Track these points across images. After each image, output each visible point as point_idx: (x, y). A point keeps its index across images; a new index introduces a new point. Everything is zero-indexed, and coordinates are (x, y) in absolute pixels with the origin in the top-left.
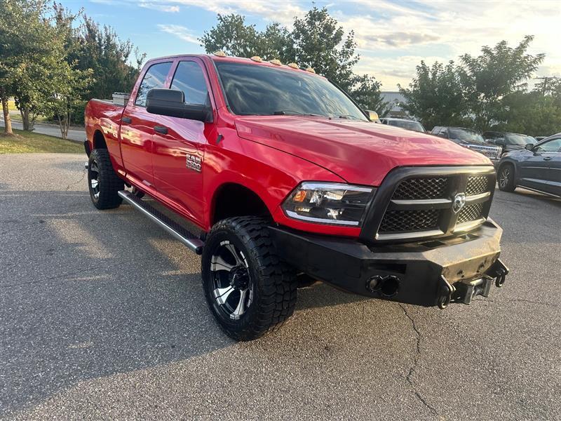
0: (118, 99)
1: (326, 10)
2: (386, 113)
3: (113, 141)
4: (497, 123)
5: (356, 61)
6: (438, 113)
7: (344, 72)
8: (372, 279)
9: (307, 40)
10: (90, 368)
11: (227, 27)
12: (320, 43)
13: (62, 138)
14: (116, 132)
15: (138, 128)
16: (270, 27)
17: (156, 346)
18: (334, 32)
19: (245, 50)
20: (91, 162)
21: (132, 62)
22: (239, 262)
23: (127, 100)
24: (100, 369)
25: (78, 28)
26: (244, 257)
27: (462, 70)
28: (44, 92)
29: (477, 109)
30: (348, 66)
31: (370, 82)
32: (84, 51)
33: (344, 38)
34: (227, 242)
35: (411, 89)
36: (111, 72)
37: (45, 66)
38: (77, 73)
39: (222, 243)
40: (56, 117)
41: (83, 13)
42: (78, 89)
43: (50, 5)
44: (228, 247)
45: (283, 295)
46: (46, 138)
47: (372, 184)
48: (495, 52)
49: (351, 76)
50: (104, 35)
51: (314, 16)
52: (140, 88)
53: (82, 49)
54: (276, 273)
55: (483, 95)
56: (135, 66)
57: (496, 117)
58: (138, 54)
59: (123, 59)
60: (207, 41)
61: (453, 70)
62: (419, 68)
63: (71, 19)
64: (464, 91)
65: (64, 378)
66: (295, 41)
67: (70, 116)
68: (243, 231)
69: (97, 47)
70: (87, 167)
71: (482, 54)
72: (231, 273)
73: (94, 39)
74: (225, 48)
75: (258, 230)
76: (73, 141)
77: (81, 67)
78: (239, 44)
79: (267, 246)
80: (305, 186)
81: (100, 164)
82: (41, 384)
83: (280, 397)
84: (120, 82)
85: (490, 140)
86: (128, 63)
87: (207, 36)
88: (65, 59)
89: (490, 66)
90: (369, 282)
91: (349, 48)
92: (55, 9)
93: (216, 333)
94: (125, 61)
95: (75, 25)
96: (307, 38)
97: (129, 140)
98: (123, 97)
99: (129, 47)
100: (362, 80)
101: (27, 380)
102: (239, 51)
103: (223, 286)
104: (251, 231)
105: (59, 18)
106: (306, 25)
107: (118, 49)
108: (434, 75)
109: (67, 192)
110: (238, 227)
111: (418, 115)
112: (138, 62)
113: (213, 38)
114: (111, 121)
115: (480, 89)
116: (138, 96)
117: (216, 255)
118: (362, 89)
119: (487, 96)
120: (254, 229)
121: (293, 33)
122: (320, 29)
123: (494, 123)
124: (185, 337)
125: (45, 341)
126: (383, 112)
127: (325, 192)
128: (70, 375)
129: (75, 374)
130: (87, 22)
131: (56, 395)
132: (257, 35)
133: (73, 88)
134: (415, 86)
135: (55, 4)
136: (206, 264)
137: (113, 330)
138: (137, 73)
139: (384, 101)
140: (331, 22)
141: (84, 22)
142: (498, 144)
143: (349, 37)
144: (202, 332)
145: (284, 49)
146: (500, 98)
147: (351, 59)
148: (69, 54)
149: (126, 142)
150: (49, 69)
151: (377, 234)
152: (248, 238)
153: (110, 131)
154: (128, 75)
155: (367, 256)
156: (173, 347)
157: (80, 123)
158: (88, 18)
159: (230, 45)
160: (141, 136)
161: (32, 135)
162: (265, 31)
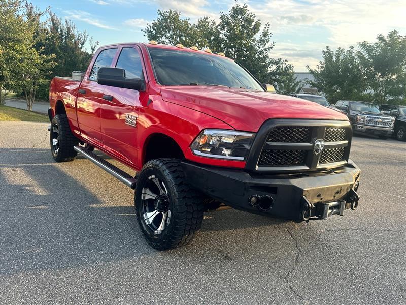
0: (76, 76)
1: (246, 7)
2: (300, 89)
3: (72, 110)
4: (392, 98)
5: (272, 48)
6: (341, 89)
7: (262, 56)
8: (253, 197)
9: (231, 30)
10: (51, 264)
11: (166, 20)
12: (242, 33)
13: (28, 111)
14: (74, 103)
15: (91, 99)
16: (201, 20)
17: (99, 252)
18: (253, 24)
19: (181, 39)
20: (53, 125)
21: (87, 48)
22: (162, 192)
23: (82, 77)
24: (58, 265)
25: (45, 22)
26: (165, 186)
27: (361, 54)
28: (15, 73)
29: (375, 86)
30: (265, 52)
31: (283, 64)
32: (49, 40)
33: (262, 29)
34: (153, 177)
35: (319, 70)
36: (70, 57)
37: (17, 51)
38: (43, 58)
39: (150, 178)
40: (23, 93)
41: (49, 11)
42: (42, 70)
43: (23, 4)
44: (154, 181)
45: (192, 213)
46: (15, 110)
47: (253, 131)
48: (388, 40)
49: (268, 60)
50: (65, 28)
51: (237, 11)
52: (93, 68)
53: (47, 39)
54: (187, 196)
55: (379, 74)
56: (90, 52)
57: (391, 93)
58: (92, 43)
59: (80, 46)
60: (149, 31)
61: (353, 54)
62: (324, 53)
63: (40, 15)
64: (363, 71)
65: (33, 270)
66: (221, 31)
67: (35, 93)
68: (164, 167)
69: (59, 37)
70: (49, 130)
71: (377, 41)
72: (156, 200)
73: (57, 31)
74: (164, 37)
75: (175, 167)
76: (36, 113)
77: (47, 53)
78: (176, 34)
79: (181, 178)
80: (206, 132)
81: (60, 126)
82: (16, 273)
83: (188, 286)
84: (77, 65)
85: (386, 112)
86: (83, 50)
87: (149, 28)
88: (33, 46)
89: (384, 50)
90: (251, 199)
91: (265, 37)
92: (27, 7)
93: (144, 246)
94: (81, 48)
95: (42, 19)
96: (231, 29)
97: (83, 109)
98: (80, 74)
99: (85, 37)
100: (277, 63)
101: (7, 270)
102: (175, 40)
103: (150, 211)
104: (170, 167)
105: (29, 15)
106: (230, 18)
107: (76, 39)
108: (338, 58)
109: (33, 150)
110: (161, 164)
111: (325, 91)
112: (92, 48)
113: (154, 29)
114: (70, 94)
115: (377, 69)
116: (91, 75)
117: (146, 187)
118: (277, 70)
119: (383, 76)
120: (172, 166)
121: (219, 25)
122: (241, 22)
123: (389, 98)
124: (120, 248)
125: (18, 247)
126: (297, 89)
127: (221, 137)
128: (36, 268)
129: (41, 268)
130: (52, 17)
131: (27, 280)
132: (190, 27)
133: (39, 69)
134: (322, 67)
135: (27, 3)
136: (138, 195)
137: (68, 242)
138: (91, 57)
139: (297, 80)
140: (251, 16)
141: (49, 17)
142: (392, 115)
143: (265, 28)
144: (133, 244)
145: (212, 38)
146: (394, 77)
147: (268, 45)
148: (37, 42)
149: (82, 110)
150: (21, 54)
151: (257, 167)
152: (167, 171)
153: (69, 102)
154: (83, 59)
155: (249, 181)
156: (112, 253)
157: (42, 98)
158: (53, 14)
159: (168, 35)
160: (94, 105)
161: (4, 108)
162: (197, 24)
